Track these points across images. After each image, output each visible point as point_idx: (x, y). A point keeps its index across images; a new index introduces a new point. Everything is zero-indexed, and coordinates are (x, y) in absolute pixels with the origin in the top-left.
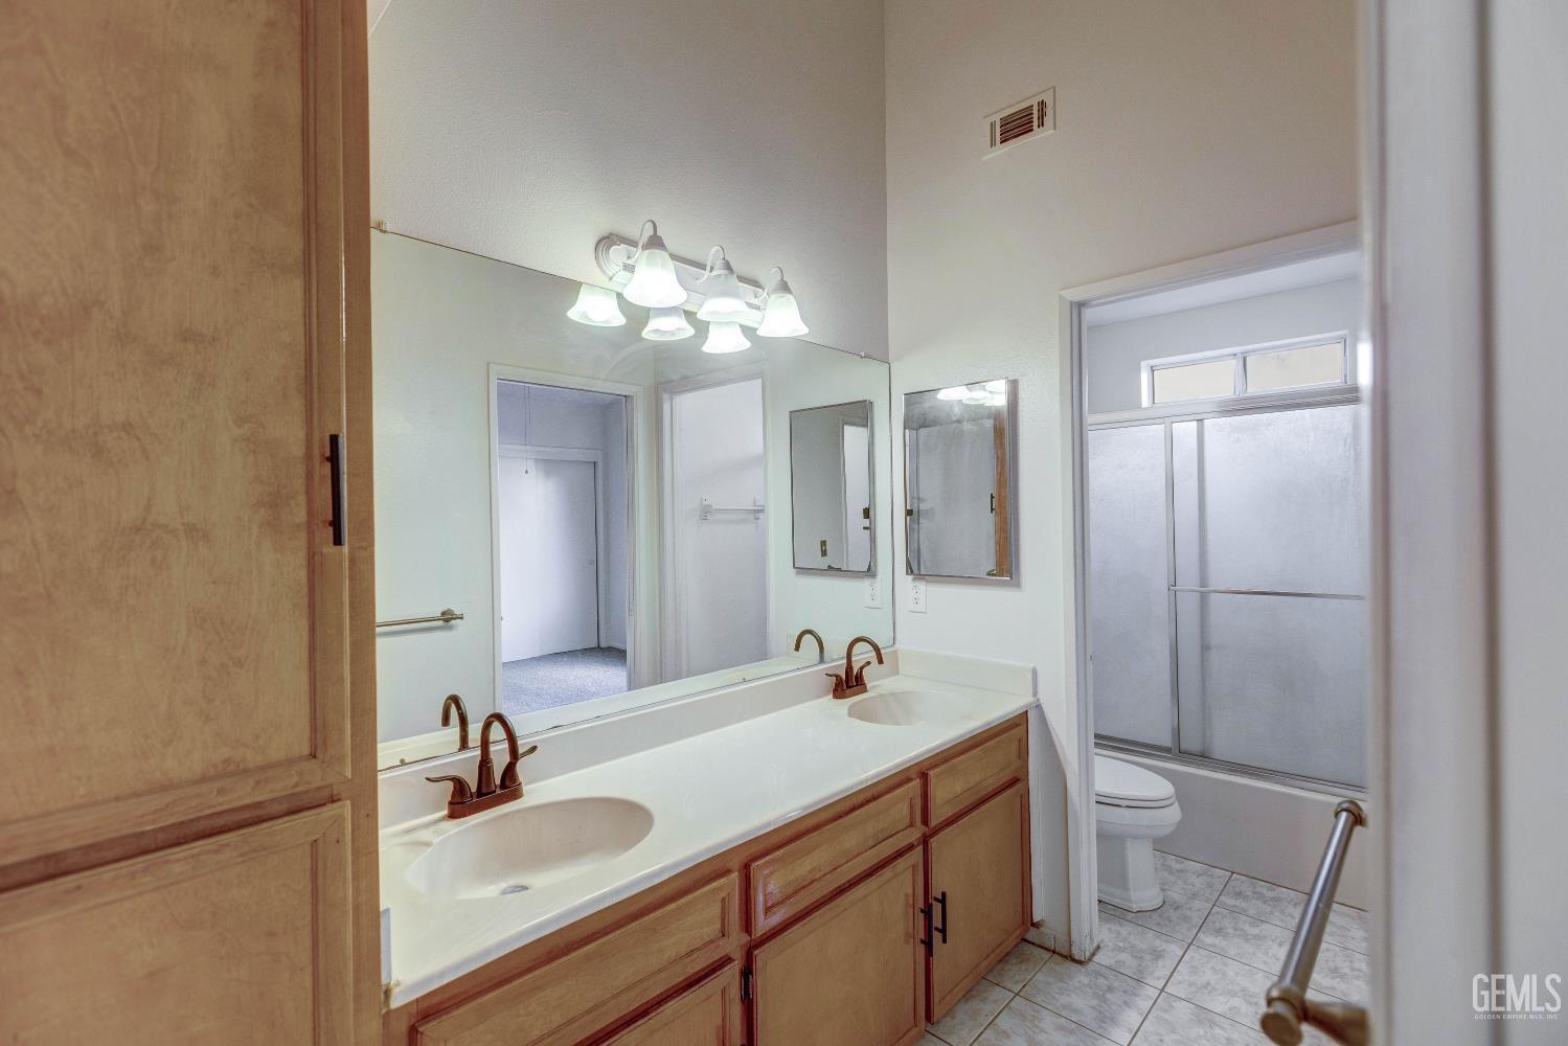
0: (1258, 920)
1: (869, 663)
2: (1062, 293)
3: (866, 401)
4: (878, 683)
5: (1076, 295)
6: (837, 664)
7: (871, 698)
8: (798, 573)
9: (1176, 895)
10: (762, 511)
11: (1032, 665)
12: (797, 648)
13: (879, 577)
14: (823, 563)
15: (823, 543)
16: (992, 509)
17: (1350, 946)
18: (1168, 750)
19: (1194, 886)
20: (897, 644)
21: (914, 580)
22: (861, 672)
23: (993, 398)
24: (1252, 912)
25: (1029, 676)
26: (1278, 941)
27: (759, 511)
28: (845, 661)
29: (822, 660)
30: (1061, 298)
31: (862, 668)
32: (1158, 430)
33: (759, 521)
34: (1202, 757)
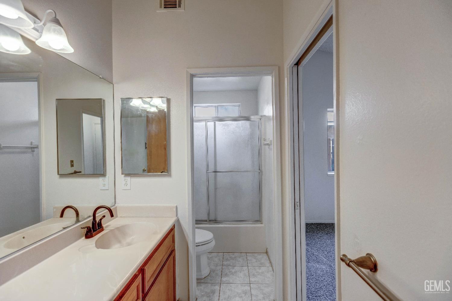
0: (234, 266)
1: (104, 216)
2: (187, 69)
3: (101, 99)
4: (109, 224)
5: (193, 72)
6: (88, 221)
7: (107, 233)
8: (60, 177)
9: (213, 267)
10: (37, 147)
11: (175, 205)
12: (62, 216)
13: (107, 176)
14: (72, 170)
15: (72, 161)
16: (146, 148)
17: (254, 265)
18: (206, 221)
19: (216, 261)
20: (116, 205)
21: (125, 176)
22: (101, 222)
23: (151, 108)
24: (231, 264)
25: (175, 209)
26: (240, 271)
27: (34, 148)
28: (92, 218)
29: (78, 221)
30: (187, 72)
31: (101, 220)
32: (203, 123)
33: (35, 152)
34: (215, 221)
